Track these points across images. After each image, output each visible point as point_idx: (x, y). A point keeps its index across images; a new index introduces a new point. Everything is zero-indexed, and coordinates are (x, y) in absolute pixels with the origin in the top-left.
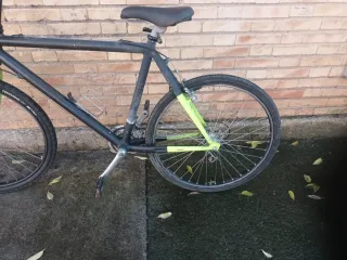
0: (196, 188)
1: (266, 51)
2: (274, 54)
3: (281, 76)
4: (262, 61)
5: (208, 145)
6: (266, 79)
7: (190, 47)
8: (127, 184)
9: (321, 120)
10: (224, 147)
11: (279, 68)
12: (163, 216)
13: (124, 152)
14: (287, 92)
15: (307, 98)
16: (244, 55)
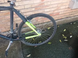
0: (36, 45)
1: (49, 3)
2: (51, 4)
3: (53, 10)
4: (48, 6)
5: (38, 35)
6: (50, 11)
7: (27, 4)
8: (16, 48)
9: (64, 19)
10: (42, 34)
11: (53, 8)
12: (28, 56)
13: (12, 42)
14: (55, 14)
15: (60, 14)
16: (43, 5)
